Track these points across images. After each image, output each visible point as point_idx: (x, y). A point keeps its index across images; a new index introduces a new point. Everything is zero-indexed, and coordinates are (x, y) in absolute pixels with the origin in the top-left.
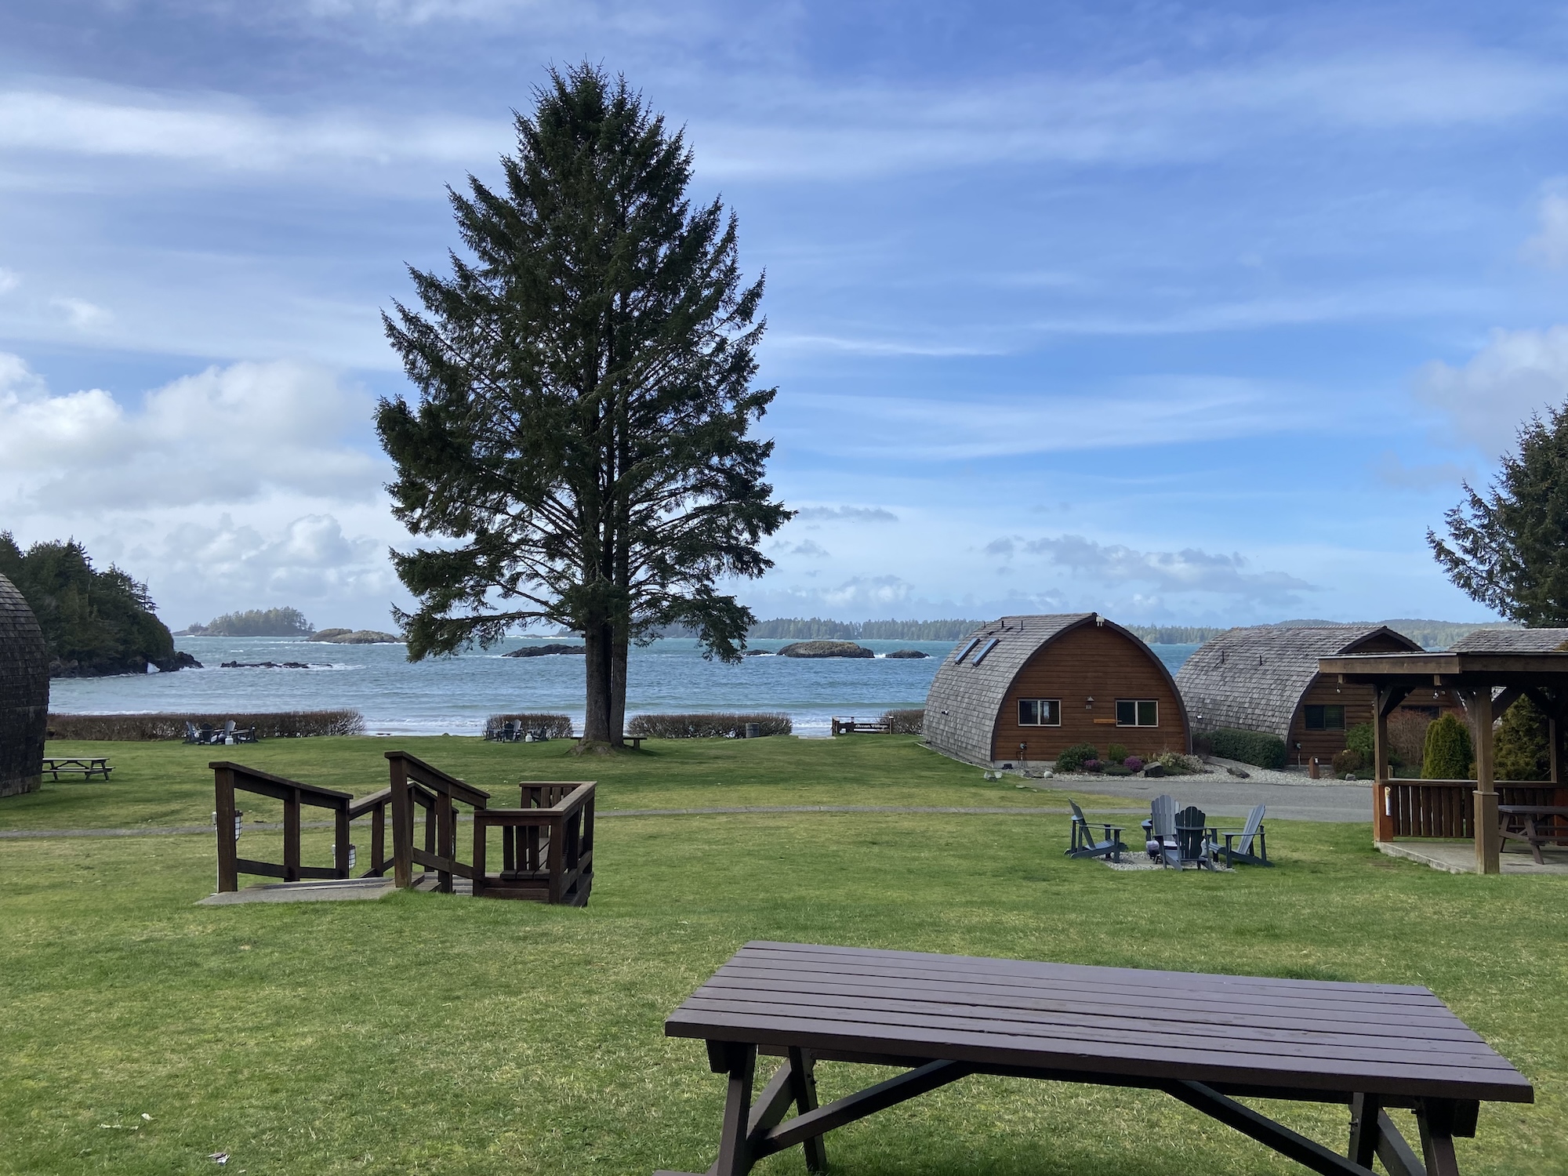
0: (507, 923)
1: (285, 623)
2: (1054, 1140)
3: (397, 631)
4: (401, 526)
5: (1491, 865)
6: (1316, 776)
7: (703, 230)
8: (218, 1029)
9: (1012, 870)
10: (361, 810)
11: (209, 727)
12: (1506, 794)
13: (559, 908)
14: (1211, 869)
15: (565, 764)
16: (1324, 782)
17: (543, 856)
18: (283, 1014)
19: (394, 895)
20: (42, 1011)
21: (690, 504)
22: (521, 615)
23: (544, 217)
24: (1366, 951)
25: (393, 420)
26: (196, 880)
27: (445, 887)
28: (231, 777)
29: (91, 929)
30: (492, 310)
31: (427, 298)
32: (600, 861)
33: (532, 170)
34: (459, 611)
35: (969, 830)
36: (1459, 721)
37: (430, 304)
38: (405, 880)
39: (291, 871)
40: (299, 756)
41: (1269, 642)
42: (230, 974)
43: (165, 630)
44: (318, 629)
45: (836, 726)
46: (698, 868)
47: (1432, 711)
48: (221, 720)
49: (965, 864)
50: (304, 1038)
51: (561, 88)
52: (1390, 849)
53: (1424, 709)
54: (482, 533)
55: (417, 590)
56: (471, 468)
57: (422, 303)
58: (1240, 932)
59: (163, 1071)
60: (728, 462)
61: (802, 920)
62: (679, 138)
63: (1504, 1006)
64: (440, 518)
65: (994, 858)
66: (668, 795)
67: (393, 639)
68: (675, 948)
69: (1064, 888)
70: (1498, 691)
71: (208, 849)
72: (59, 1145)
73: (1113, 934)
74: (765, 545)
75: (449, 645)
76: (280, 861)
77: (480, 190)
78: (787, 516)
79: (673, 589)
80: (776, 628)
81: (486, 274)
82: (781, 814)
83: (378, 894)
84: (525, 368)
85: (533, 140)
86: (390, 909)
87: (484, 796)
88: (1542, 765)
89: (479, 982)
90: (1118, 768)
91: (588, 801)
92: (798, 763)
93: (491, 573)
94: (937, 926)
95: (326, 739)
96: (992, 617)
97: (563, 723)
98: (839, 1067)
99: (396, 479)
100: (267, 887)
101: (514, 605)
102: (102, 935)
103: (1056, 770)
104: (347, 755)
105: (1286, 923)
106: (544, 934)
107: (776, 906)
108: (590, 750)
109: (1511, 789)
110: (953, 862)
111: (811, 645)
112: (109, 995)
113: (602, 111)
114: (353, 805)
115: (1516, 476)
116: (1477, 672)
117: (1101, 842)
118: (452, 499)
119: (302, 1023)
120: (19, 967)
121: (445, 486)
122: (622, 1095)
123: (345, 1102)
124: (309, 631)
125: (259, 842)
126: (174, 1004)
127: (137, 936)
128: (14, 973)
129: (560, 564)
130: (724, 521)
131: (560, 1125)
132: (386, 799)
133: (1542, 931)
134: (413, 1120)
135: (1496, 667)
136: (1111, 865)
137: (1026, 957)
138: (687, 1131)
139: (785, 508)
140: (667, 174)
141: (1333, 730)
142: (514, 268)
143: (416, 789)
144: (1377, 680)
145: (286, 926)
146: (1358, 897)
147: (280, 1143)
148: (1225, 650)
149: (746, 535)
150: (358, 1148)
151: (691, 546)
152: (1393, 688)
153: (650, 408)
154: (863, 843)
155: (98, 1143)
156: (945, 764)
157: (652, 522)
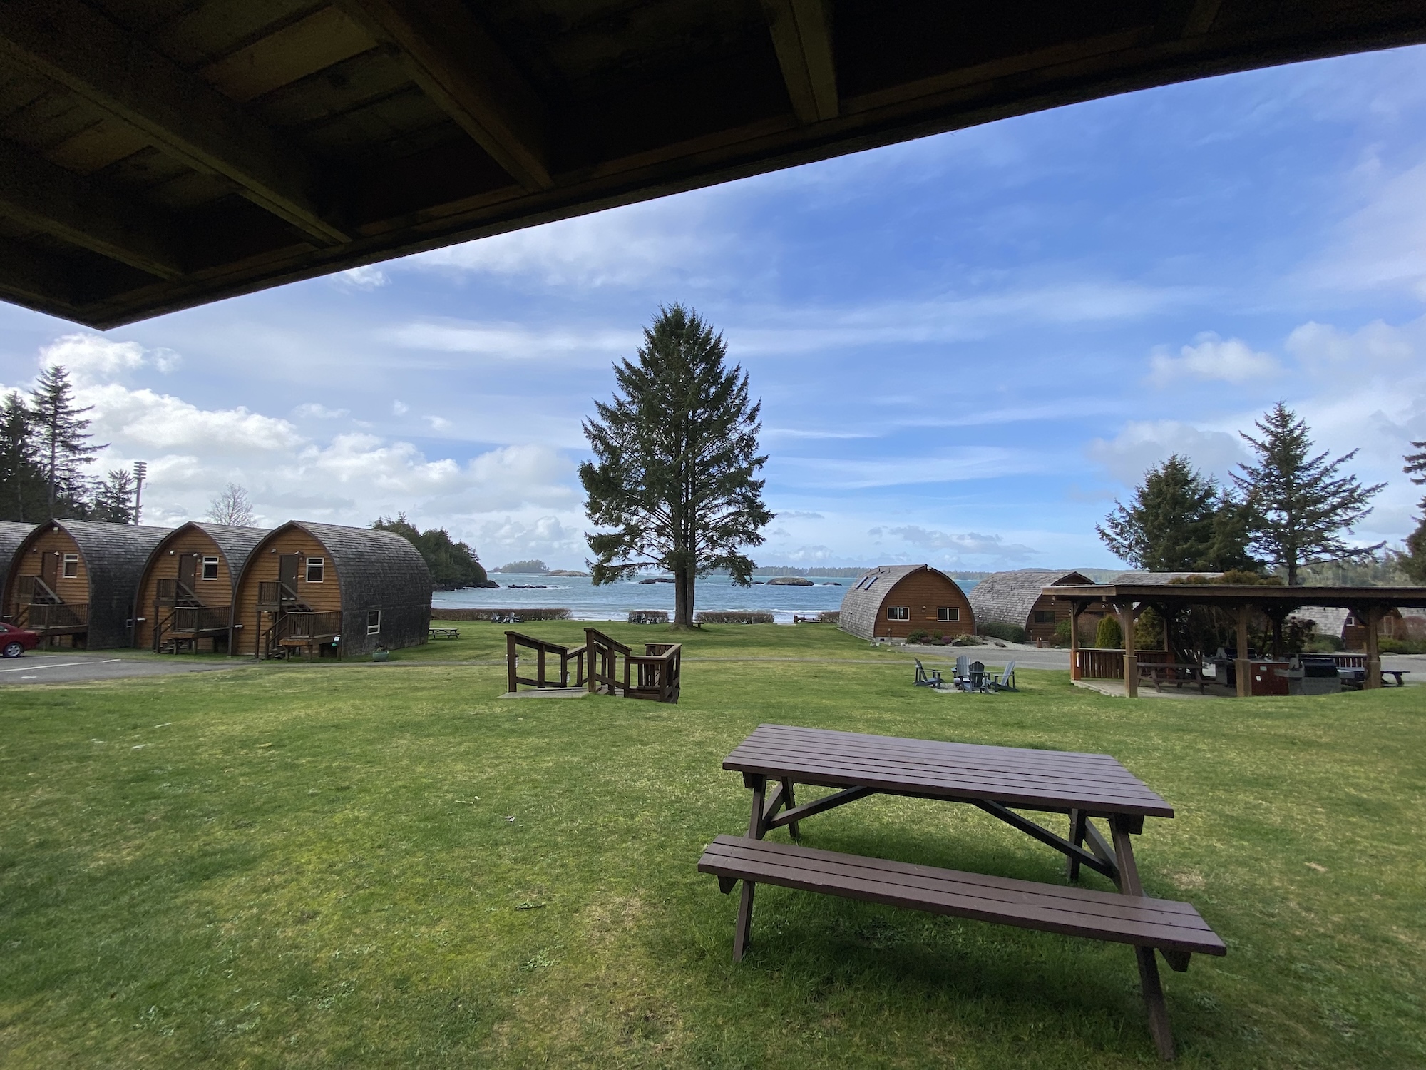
0: (641, 711)
1: (536, 567)
2: (914, 827)
3: (587, 571)
4: (591, 522)
5: (1133, 693)
6: (1040, 647)
7: (731, 380)
8: (509, 757)
9: (885, 692)
10: (572, 655)
11: (503, 615)
12: (1141, 657)
13: (665, 704)
14: (988, 693)
15: (664, 635)
16: (1046, 649)
17: (657, 679)
18: (539, 751)
19: (587, 696)
20: (430, 746)
21: (725, 511)
22: (645, 564)
23: (656, 375)
24: (1071, 735)
25: (587, 472)
26: (498, 686)
27: (611, 693)
28: (514, 638)
29: (451, 708)
30: (633, 420)
31: (603, 415)
32: (683, 681)
33: (651, 354)
34: (616, 562)
35: (863, 671)
36: (1116, 620)
38: (592, 688)
39: (541, 683)
40: (543, 629)
41: (1015, 580)
42: (512, 731)
43: (483, 569)
44: (551, 570)
45: (796, 619)
46: (730, 686)
47: (1101, 614)
48: (508, 612)
49: (863, 688)
50: (548, 763)
51: (665, 315)
52: (1079, 684)
53: (1095, 613)
54: (627, 525)
55: (598, 553)
56: (622, 494)
57: (600, 417)
58: (1005, 725)
59: (484, 776)
60: (743, 490)
62: (720, 337)
63: (1146, 765)
64: (608, 518)
65: (876, 685)
66: (714, 651)
67: (586, 575)
68: (721, 725)
69: (913, 701)
70: (1136, 605)
71: (503, 672)
72: (438, 810)
73: (941, 725)
74: (761, 531)
75: (612, 579)
76: (534, 677)
77: (627, 364)
78: (773, 516)
79: (717, 552)
80: (767, 570)
81: (629, 403)
82: (769, 662)
83: (581, 695)
84: (647, 447)
85: (652, 340)
86: (586, 702)
87: (629, 650)
88: (1160, 644)
89: (629, 739)
90: (940, 642)
91: (678, 653)
92: (777, 637)
93: (631, 545)
94: (850, 719)
95: (555, 621)
96: (873, 566)
97: (665, 615)
98: (806, 788)
99: (588, 500)
100: (530, 691)
101: (642, 559)
102: (457, 711)
103: (907, 642)
104: (565, 629)
105: (1029, 721)
106: (658, 717)
108: (677, 629)
109: (1144, 655)
110: (856, 687)
111: (782, 580)
112: (459, 739)
113: (684, 325)
114: (568, 653)
115: (1143, 496)
116: (1125, 595)
117: (931, 679)
118: (613, 509)
119: (547, 756)
120: (419, 725)
121: (611, 503)
122: (698, 796)
123: (568, 794)
124: (547, 571)
125: (526, 669)
126: (489, 744)
127: (472, 712)
128: (417, 728)
129: (663, 540)
130: (742, 519)
131: (669, 810)
132: (583, 650)
133: (1165, 727)
134: (600, 804)
135: (1135, 592)
136: (936, 690)
137: (897, 736)
138: (730, 815)
139: (772, 513)
140: (714, 355)
141: (1050, 624)
142: (642, 401)
143: (598, 646)
144: (1073, 599)
145: (539, 710)
146: (1066, 709)
147: (538, 812)
148: (993, 583)
149: (752, 526)
150: (574, 816)
151: (726, 531)
152: (1082, 604)
153: (706, 465)
154: (810, 677)
155: (455, 810)
156: (850, 638)
157: (707, 520)
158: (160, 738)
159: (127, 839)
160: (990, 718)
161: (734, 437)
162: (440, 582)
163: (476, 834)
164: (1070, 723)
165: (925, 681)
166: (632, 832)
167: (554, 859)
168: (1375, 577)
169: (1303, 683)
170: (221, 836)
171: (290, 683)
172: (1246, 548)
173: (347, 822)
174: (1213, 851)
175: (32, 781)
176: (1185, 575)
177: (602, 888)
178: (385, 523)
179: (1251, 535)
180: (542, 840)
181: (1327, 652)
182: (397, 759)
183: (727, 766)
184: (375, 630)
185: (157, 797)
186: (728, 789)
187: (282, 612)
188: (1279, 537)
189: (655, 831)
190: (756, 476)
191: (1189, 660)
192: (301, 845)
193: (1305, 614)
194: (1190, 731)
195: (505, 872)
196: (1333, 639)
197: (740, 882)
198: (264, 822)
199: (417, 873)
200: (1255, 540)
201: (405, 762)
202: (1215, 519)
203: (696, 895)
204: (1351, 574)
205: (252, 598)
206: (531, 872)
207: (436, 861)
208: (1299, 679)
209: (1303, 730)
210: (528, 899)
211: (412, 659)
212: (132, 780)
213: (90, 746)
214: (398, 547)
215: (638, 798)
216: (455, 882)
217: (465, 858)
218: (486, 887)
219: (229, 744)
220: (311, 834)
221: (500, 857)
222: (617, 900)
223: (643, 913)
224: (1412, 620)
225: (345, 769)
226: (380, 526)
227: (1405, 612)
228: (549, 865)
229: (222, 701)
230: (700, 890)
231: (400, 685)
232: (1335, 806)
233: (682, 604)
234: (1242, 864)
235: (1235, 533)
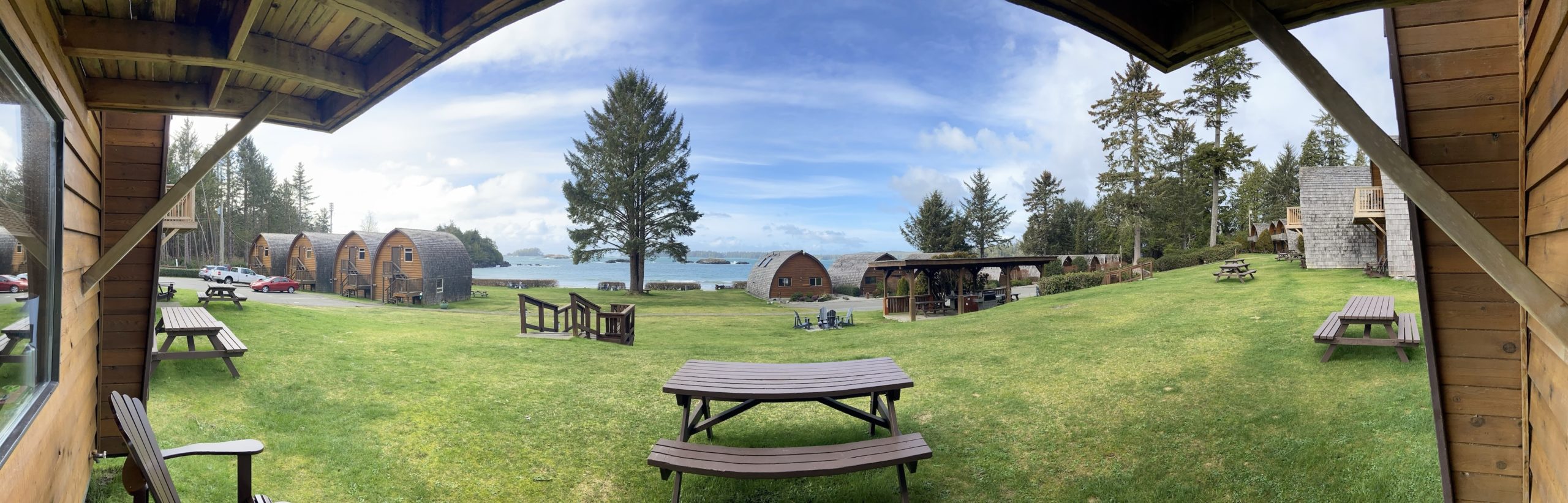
0: (608, 350)
1: (535, 253)
2: (788, 422)
3: (569, 254)
4: (571, 221)
5: (913, 319)
6: (868, 298)
7: (671, 121)
8: (524, 376)
9: (775, 334)
10: (561, 311)
11: (514, 284)
12: (918, 299)
13: (624, 346)
14: (837, 329)
15: (624, 298)
16: (870, 299)
17: (618, 328)
18: (543, 374)
19: (573, 339)
20: (477, 363)
21: (666, 212)
22: (610, 250)
23: (616, 119)
24: (879, 348)
25: (568, 188)
26: (513, 329)
27: (588, 337)
28: (525, 299)
29: (488, 341)
30: (599, 150)
31: (578, 148)
32: (636, 330)
33: (613, 104)
34: (589, 248)
35: (761, 321)
36: (906, 279)
37: (579, 150)
38: (576, 333)
39: (541, 328)
40: (541, 293)
41: (855, 258)
42: (526, 359)
43: (501, 254)
44: (545, 254)
45: (717, 287)
46: (669, 334)
47: (899, 276)
48: (518, 281)
49: (760, 332)
50: (550, 382)
51: (622, 76)
52: (887, 317)
53: (898, 276)
54: (596, 221)
55: (576, 241)
56: (592, 202)
57: (577, 150)
58: (844, 347)
59: (511, 387)
60: (679, 198)
61: (705, 352)
62: (663, 91)
63: (913, 358)
64: (583, 218)
65: (769, 330)
66: (658, 309)
67: (568, 258)
68: (662, 361)
69: (792, 338)
70: (915, 270)
71: (518, 320)
72: (485, 405)
73: (806, 352)
74: (693, 225)
75: (586, 259)
76: (537, 325)
77: (595, 112)
78: (701, 216)
79: (660, 240)
80: (696, 254)
81: (597, 139)
82: (697, 316)
83: (568, 338)
84: (609, 169)
85: (613, 94)
86: (572, 343)
87: (600, 308)
88: (927, 290)
89: (601, 369)
90: (809, 299)
91: (633, 311)
92: (703, 299)
93: (599, 236)
94: (751, 353)
95: (548, 288)
96: (770, 251)
97: (623, 285)
98: (717, 402)
99: (568, 206)
100: (535, 333)
101: (608, 246)
102: (491, 343)
103: (790, 301)
104: (555, 293)
105: (857, 342)
106: (620, 354)
107: (696, 347)
108: (632, 294)
109: (919, 297)
110: (756, 332)
111: (709, 260)
112: (494, 361)
113: (636, 83)
114: (559, 309)
115: (922, 211)
116: (911, 266)
117: (804, 323)
118: (586, 212)
119: (549, 377)
120: (470, 349)
121: (584, 208)
122: (647, 410)
123: (563, 405)
124: (542, 255)
125: (532, 319)
126: (511, 366)
127: (500, 344)
128: (469, 351)
129: (622, 233)
130: (678, 218)
131: (629, 420)
132: (569, 308)
133: (925, 336)
134: (584, 413)
135: (915, 264)
136: (807, 330)
137: (780, 362)
138: (668, 424)
139: (700, 213)
140: (658, 103)
141: (873, 284)
142: (606, 137)
143: (578, 305)
144: (885, 269)
145: (542, 346)
146: (878, 333)
147: (544, 415)
148: (842, 262)
149: (686, 222)
150: (568, 420)
151: (667, 226)
152: (889, 271)
153: (653, 179)
154: (726, 326)
155: (495, 406)
156: (754, 299)
157: (652, 218)
158: (348, 339)
159: (340, 388)
160: (836, 344)
161: (673, 160)
162: (475, 262)
163: (508, 425)
164: (878, 341)
165: (803, 325)
166: (605, 435)
167: (556, 449)
168: (1012, 252)
169: (983, 304)
170: (378, 396)
171: (400, 317)
172: (965, 240)
173: (437, 403)
174: (937, 399)
175: (304, 351)
176: (938, 254)
177: (588, 472)
178: (443, 227)
179: (967, 233)
180: (548, 435)
181: (994, 287)
182: (460, 369)
183: (666, 390)
184: (441, 290)
185: (349, 369)
186: (667, 406)
187: (394, 279)
188: (977, 234)
189: (620, 434)
190: (690, 187)
191: (939, 298)
192: (415, 411)
193: (985, 271)
194: (934, 336)
195: (526, 454)
196: (996, 282)
197: (674, 473)
198: (397, 393)
199: (475, 443)
200: (969, 235)
201: (464, 371)
202: (953, 225)
203: (646, 480)
204: (1004, 251)
205: (380, 271)
206: (542, 456)
207: (486, 438)
208: (982, 303)
209: (979, 328)
210: (541, 474)
211: (462, 308)
212: (340, 358)
213: (322, 338)
214: (452, 241)
215: (609, 411)
216: (498, 454)
217: (502, 439)
218: (515, 462)
219: (378, 347)
220: (419, 405)
221: (523, 442)
222: (597, 481)
223: (614, 491)
224: (1024, 271)
225: (433, 371)
226: (440, 229)
227: (1021, 268)
228: (554, 452)
229: (371, 324)
230: (649, 477)
231: (456, 324)
232: (985, 362)
233: (635, 277)
234: (948, 402)
235: (960, 232)
